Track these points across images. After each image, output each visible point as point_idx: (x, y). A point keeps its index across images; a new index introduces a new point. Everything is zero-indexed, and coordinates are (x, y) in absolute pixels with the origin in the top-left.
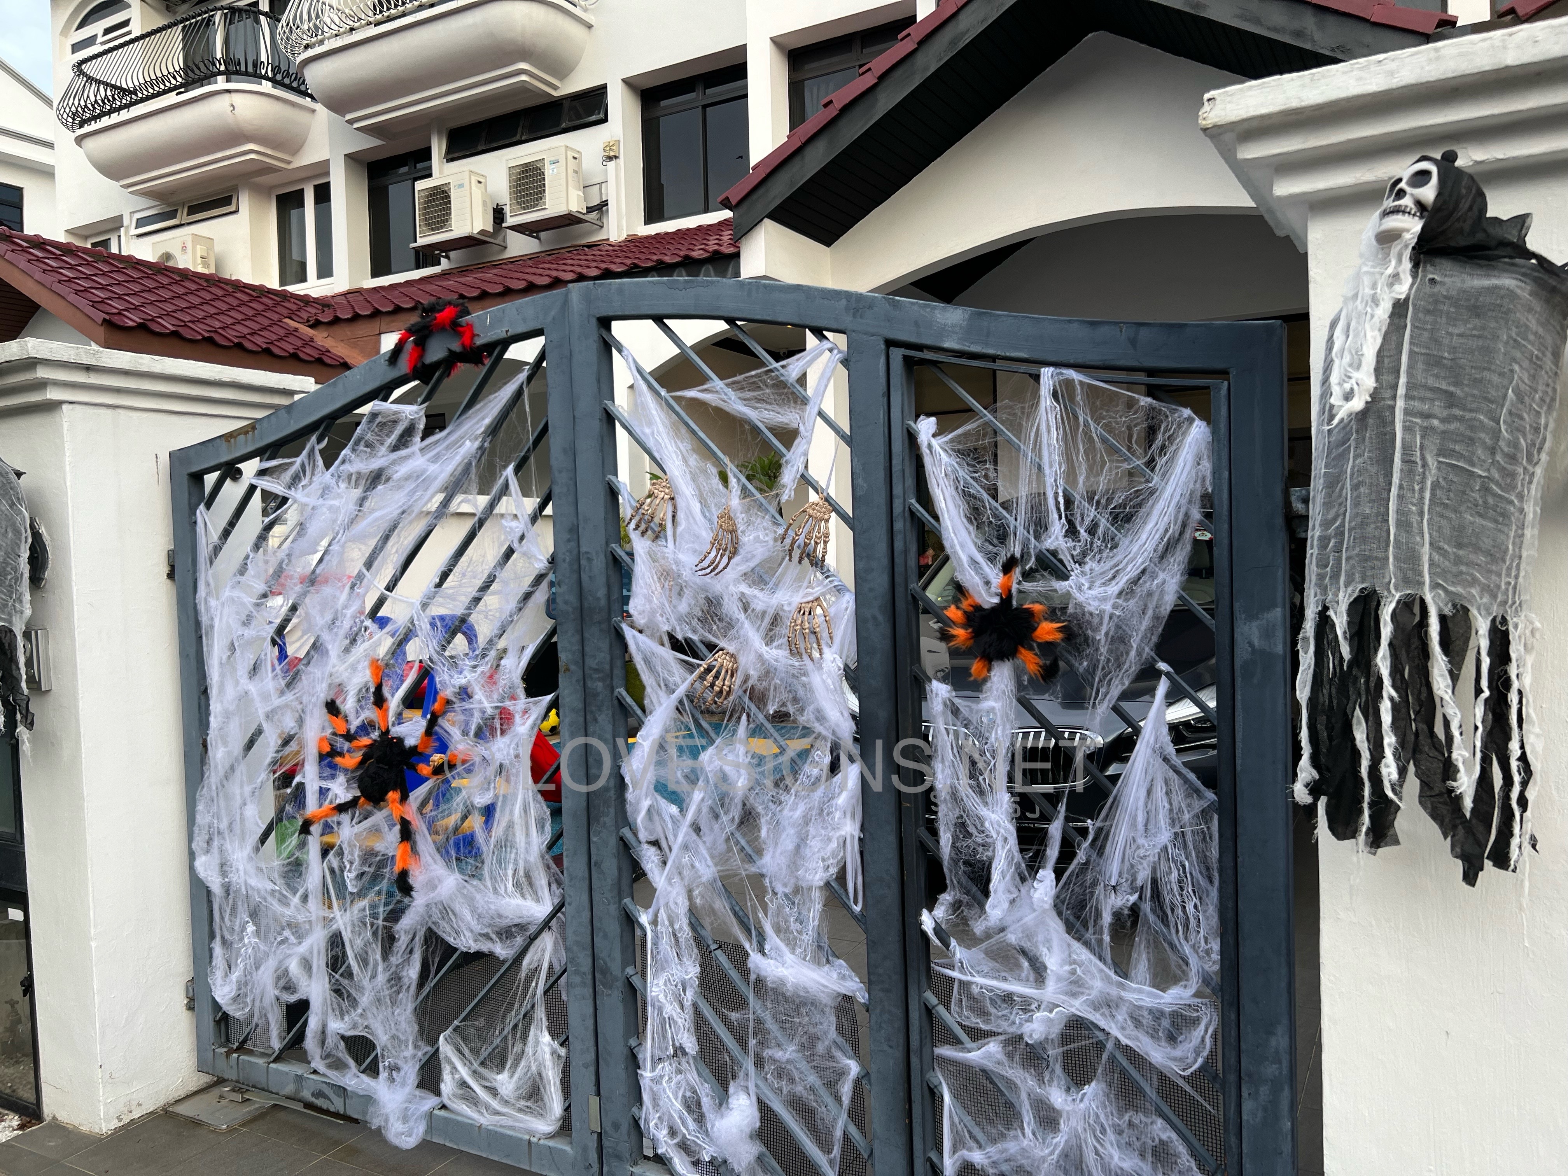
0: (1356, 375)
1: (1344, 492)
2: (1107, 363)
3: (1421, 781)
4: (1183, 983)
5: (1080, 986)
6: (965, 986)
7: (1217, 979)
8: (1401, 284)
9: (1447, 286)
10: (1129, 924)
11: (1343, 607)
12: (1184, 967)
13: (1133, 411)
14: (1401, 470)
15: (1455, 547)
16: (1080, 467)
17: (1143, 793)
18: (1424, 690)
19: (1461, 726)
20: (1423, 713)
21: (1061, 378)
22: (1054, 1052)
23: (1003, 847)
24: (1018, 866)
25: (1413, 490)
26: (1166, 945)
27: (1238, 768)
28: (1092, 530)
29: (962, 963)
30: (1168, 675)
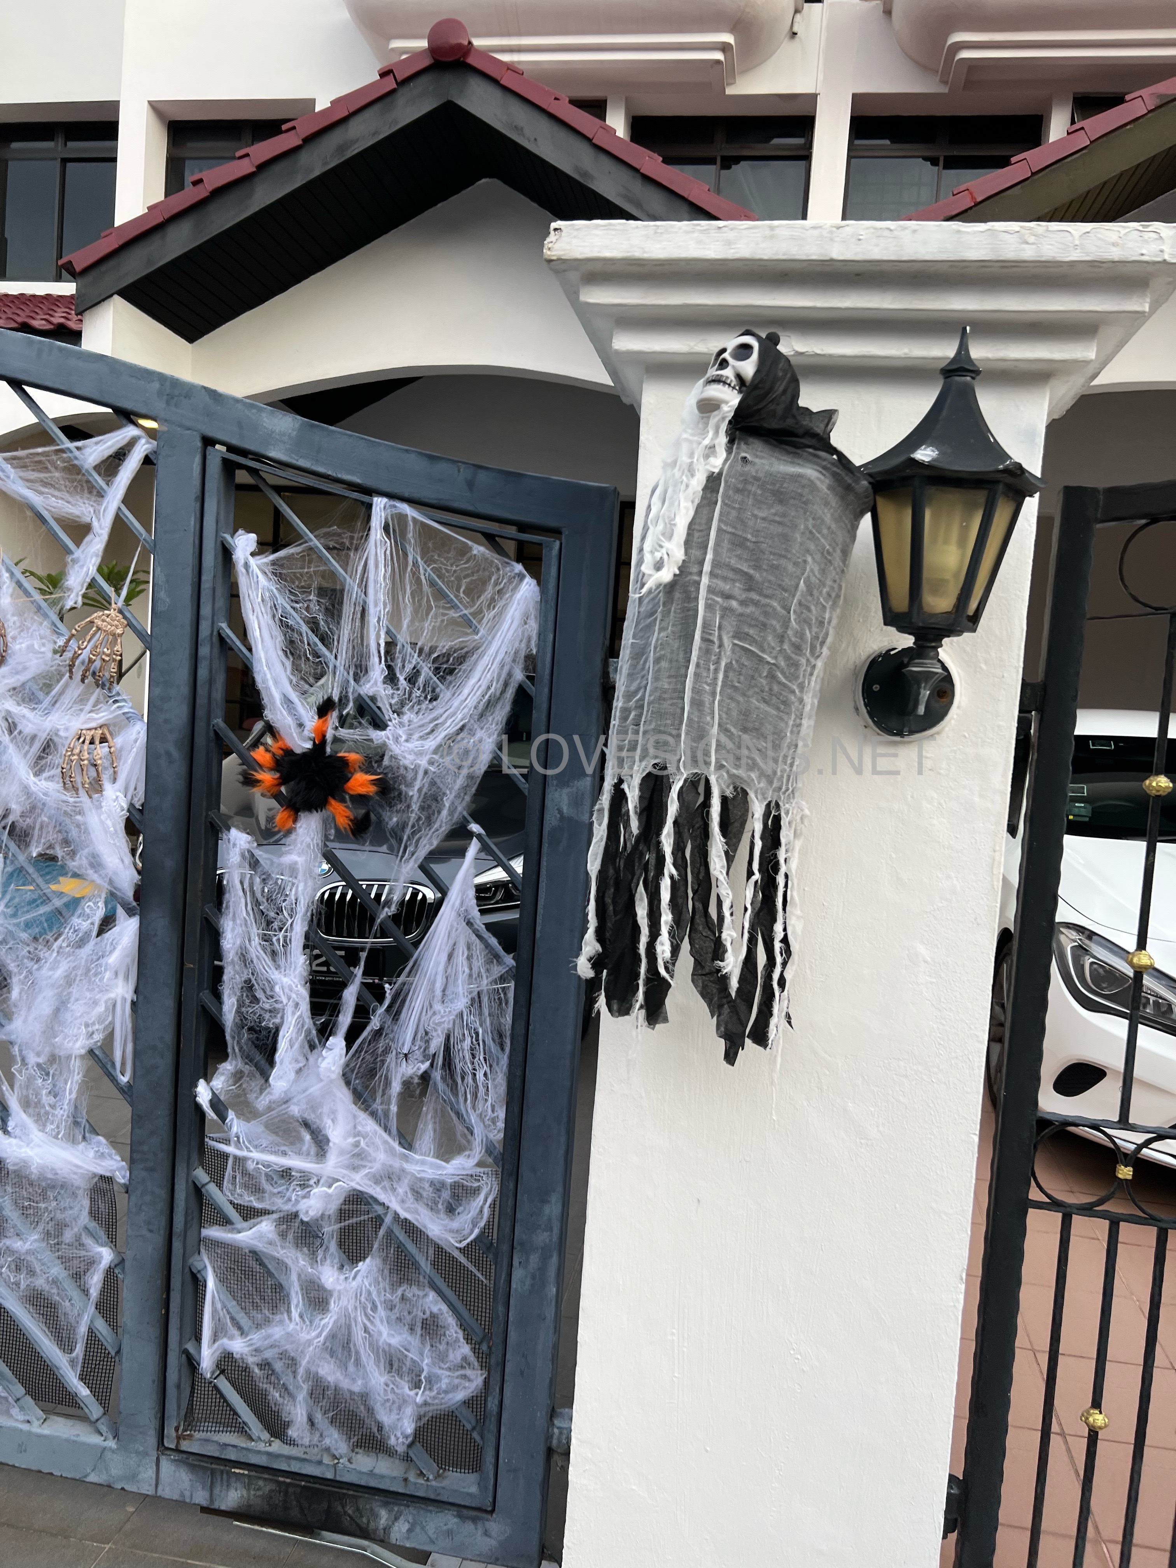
0: (666, 544)
1: (648, 664)
2: (443, 503)
3: (695, 959)
4: (467, 1153)
5: (362, 1159)
6: (240, 1161)
7: (500, 1148)
8: (716, 457)
9: (757, 467)
10: (418, 1092)
11: (636, 781)
12: (469, 1136)
13: (465, 559)
14: (700, 648)
15: (741, 730)
16: (405, 608)
17: (444, 957)
18: (702, 869)
19: (732, 906)
20: (700, 891)
21: (394, 511)
22: (330, 1229)
23: (294, 1013)
24: (308, 1032)
25: (709, 670)
26: (453, 1114)
27: (538, 935)
28: (412, 679)
29: (238, 1138)
30: (479, 837)
